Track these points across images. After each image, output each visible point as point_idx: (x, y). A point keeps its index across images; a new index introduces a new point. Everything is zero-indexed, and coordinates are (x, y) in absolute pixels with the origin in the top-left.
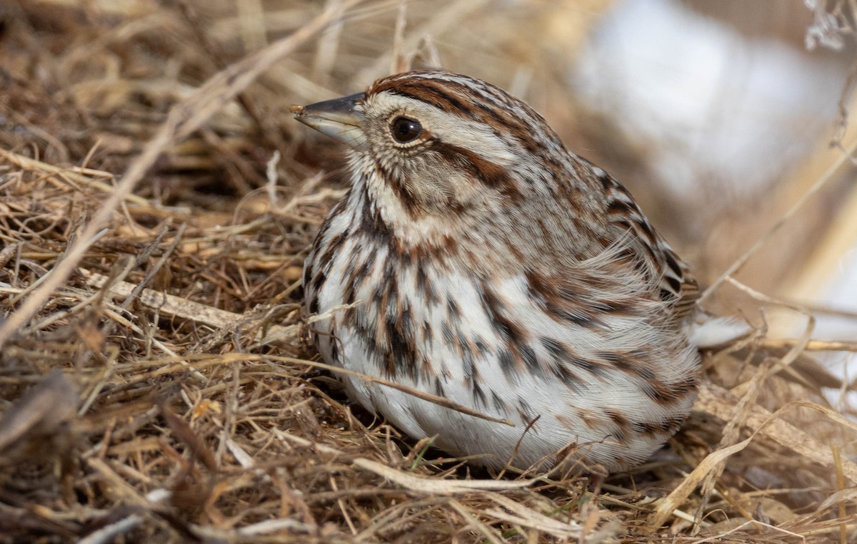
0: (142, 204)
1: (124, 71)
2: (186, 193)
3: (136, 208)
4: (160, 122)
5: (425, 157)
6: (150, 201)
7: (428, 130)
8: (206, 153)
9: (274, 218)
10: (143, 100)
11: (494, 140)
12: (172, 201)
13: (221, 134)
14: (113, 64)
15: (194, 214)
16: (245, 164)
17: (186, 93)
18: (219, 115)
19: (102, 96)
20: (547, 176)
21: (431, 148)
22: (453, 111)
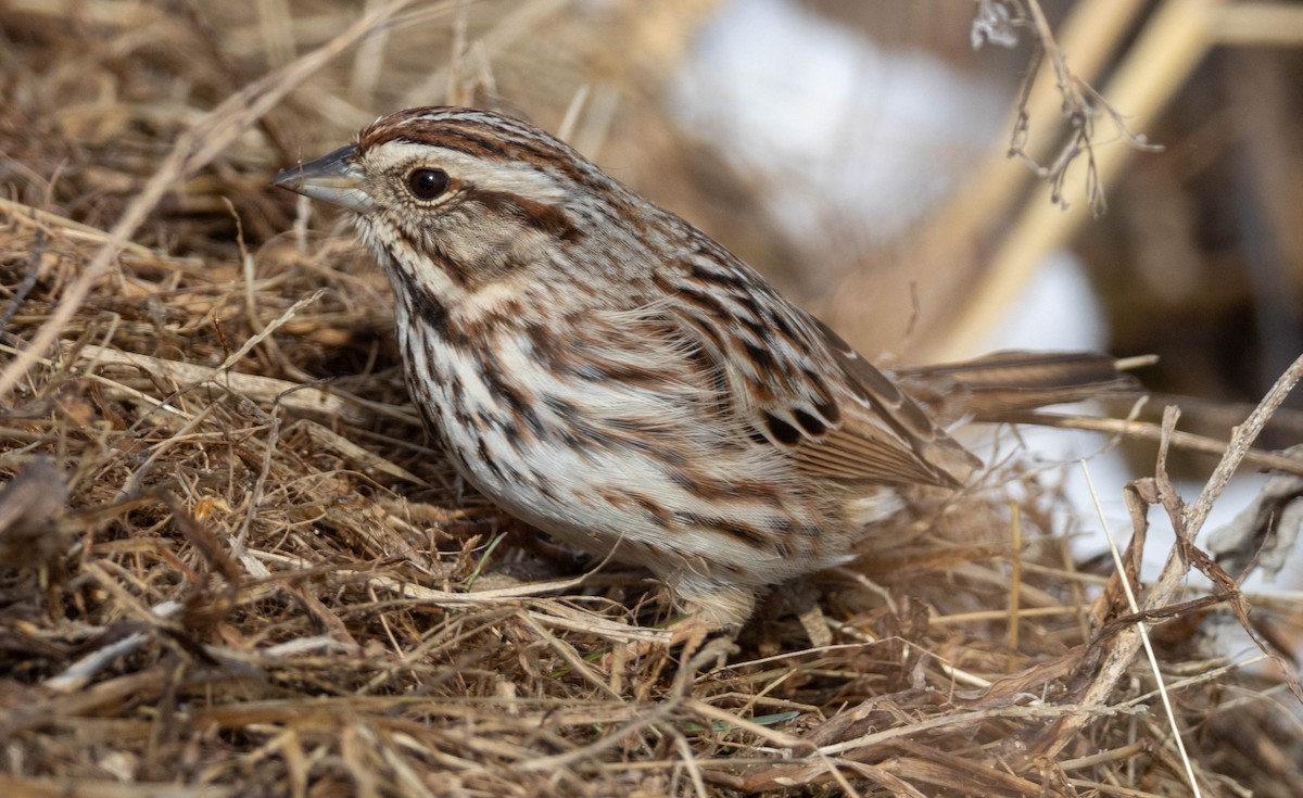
0: (144, 255)
1: (123, 94)
2: (199, 241)
3: (135, 260)
4: (165, 154)
5: (464, 210)
6: (155, 251)
7: (457, 178)
8: (221, 191)
9: (301, 269)
10: (144, 128)
11: (536, 176)
12: (181, 251)
13: (240, 168)
14: (107, 84)
15: (208, 267)
16: (269, 205)
17: (197, 119)
18: (235, 145)
19: (95, 123)
20: (601, 204)
21: (468, 198)
22: (486, 154)
